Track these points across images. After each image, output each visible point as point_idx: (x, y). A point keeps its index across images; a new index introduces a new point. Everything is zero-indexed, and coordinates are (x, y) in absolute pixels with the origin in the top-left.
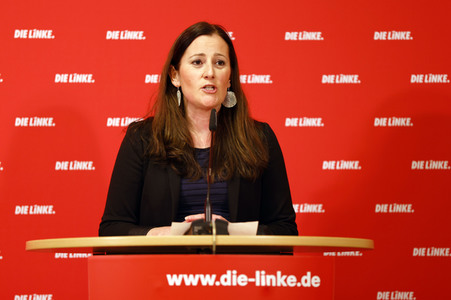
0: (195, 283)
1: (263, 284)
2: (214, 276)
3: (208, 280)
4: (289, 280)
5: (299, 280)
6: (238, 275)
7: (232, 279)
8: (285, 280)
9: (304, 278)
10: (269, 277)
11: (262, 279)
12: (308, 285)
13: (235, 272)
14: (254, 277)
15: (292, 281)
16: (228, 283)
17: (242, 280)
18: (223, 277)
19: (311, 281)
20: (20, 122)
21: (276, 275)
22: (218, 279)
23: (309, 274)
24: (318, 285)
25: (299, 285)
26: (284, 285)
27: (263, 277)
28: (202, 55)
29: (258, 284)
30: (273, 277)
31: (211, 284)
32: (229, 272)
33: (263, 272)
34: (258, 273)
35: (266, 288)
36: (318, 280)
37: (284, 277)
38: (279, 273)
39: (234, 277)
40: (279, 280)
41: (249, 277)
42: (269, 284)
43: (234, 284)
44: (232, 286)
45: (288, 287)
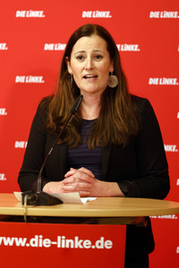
0: (11, 244)
1: (63, 246)
2: (25, 239)
3: (21, 242)
4: (85, 244)
5: (93, 243)
6: (43, 239)
7: (38, 242)
8: (82, 244)
9: (97, 242)
10: (68, 241)
11: (63, 243)
12: (102, 247)
13: (41, 237)
14: (56, 241)
15: (87, 244)
16: (36, 245)
17: (47, 243)
18: (32, 240)
19: (104, 244)
20: (19, 79)
21: (74, 240)
22: (28, 242)
23: (102, 238)
24: (110, 247)
25: (93, 247)
26: (81, 247)
27: (63, 241)
28: (83, 52)
29: (59, 246)
30: (71, 241)
31: (23, 245)
32: (36, 237)
33: (64, 237)
34: (59, 238)
35: (65, 249)
36: (111, 243)
37: (81, 241)
38: (77, 238)
39: (41, 240)
40: (77, 243)
41: (52, 241)
42: (67, 246)
43: (41, 246)
44: (39, 247)
45: (84, 249)
